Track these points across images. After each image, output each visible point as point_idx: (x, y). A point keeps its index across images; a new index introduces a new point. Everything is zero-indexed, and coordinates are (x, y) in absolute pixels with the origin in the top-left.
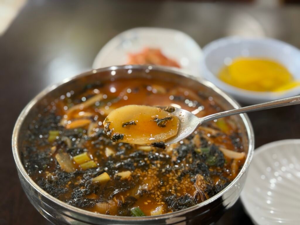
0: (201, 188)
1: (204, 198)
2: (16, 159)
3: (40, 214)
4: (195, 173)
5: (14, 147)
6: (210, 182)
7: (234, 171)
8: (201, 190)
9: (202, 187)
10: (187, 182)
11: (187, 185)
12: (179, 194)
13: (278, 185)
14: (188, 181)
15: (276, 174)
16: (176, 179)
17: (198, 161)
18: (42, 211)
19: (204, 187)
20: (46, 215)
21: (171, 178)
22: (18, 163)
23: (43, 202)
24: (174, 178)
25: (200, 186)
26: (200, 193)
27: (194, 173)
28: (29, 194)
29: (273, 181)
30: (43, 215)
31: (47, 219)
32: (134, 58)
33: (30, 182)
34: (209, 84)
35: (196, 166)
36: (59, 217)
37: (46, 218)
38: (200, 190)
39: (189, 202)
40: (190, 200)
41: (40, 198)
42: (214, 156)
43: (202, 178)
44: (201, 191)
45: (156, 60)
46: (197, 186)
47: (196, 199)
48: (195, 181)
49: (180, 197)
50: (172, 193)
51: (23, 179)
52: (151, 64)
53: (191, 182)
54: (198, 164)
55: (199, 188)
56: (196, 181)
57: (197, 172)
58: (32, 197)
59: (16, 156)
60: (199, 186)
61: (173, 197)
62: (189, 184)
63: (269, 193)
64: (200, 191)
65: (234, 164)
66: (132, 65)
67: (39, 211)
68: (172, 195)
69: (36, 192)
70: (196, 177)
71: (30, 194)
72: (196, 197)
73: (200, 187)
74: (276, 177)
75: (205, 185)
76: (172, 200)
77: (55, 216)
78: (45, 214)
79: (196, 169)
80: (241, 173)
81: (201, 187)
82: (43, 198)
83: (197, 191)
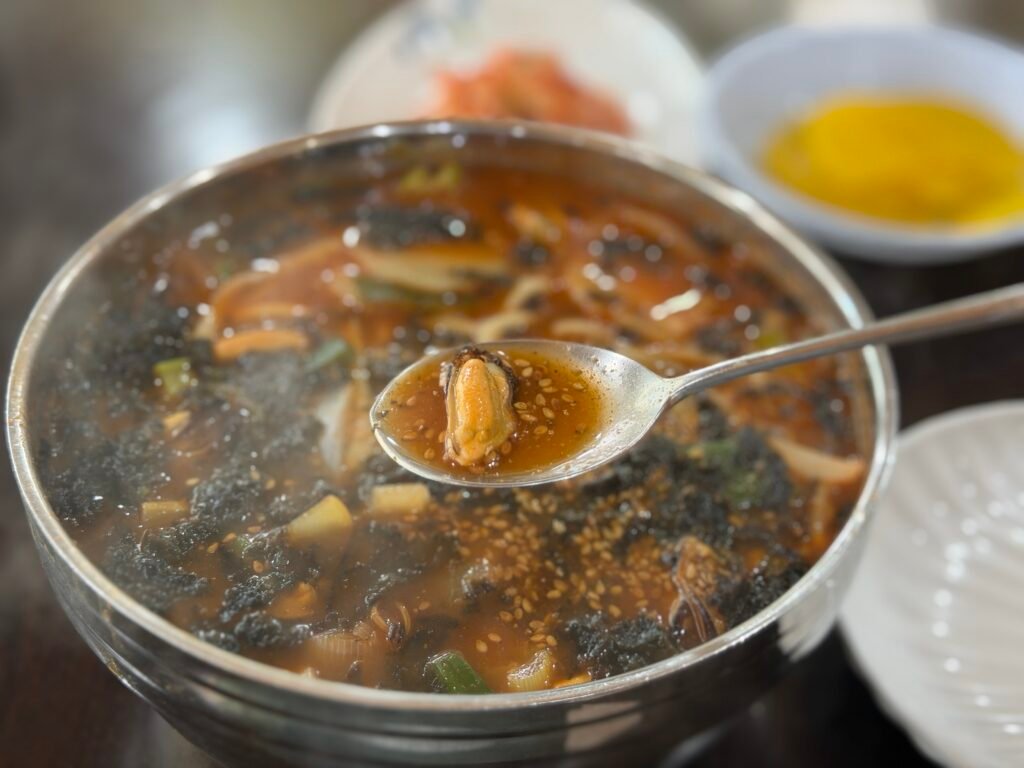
0: (698, 591)
1: (706, 625)
2: (21, 469)
3: (110, 672)
4: (676, 532)
5: (11, 424)
6: (728, 566)
7: (818, 526)
8: (696, 596)
9: (701, 583)
10: (644, 562)
11: (645, 575)
12: (615, 611)
13: (973, 564)
14: (649, 559)
15: (970, 526)
16: (607, 550)
17: (688, 490)
18: (117, 662)
19: (708, 586)
20: (130, 677)
21: (586, 550)
22: (26, 483)
23: (117, 632)
24: (599, 546)
25: (694, 581)
26: (694, 605)
27: (674, 529)
28: (68, 602)
29: (956, 552)
30: (120, 677)
31: (136, 691)
32: (460, 90)
33: (72, 558)
34: (739, 201)
35: (682, 507)
36: (179, 689)
37: (129, 685)
38: (692, 594)
39: (655, 640)
40: (658, 633)
41: (106, 619)
42: (751, 470)
43: (704, 550)
44: (696, 602)
45: (541, 99)
46: (683, 581)
47: (676, 628)
48: (674, 560)
49: (619, 619)
50: (594, 605)
51: (45, 547)
52: (525, 114)
53: (660, 562)
54: (687, 498)
55: (688, 590)
56: (679, 563)
57: (685, 528)
58: (77, 612)
59: (18, 459)
60: (689, 581)
61: (594, 619)
62: (652, 569)
63: (943, 598)
64: (690, 600)
65: (820, 501)
66: (449, 120)
67: (104, 659)
68: (593, 612)
69: (92, 596)
70: (678, 548)
71: (72, 600)
72: (679, 620)
73: (691, 585)
74: (968, 540)
75: (710, 579)
76: (592, 631)
77: (162, 685)
78: (127, 673)
79: (679, 517)
80: (845, 536)
81: (696, 585)
82: (119, 619)
83: (681, 598)
